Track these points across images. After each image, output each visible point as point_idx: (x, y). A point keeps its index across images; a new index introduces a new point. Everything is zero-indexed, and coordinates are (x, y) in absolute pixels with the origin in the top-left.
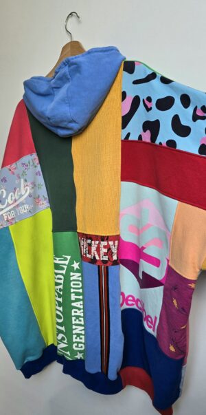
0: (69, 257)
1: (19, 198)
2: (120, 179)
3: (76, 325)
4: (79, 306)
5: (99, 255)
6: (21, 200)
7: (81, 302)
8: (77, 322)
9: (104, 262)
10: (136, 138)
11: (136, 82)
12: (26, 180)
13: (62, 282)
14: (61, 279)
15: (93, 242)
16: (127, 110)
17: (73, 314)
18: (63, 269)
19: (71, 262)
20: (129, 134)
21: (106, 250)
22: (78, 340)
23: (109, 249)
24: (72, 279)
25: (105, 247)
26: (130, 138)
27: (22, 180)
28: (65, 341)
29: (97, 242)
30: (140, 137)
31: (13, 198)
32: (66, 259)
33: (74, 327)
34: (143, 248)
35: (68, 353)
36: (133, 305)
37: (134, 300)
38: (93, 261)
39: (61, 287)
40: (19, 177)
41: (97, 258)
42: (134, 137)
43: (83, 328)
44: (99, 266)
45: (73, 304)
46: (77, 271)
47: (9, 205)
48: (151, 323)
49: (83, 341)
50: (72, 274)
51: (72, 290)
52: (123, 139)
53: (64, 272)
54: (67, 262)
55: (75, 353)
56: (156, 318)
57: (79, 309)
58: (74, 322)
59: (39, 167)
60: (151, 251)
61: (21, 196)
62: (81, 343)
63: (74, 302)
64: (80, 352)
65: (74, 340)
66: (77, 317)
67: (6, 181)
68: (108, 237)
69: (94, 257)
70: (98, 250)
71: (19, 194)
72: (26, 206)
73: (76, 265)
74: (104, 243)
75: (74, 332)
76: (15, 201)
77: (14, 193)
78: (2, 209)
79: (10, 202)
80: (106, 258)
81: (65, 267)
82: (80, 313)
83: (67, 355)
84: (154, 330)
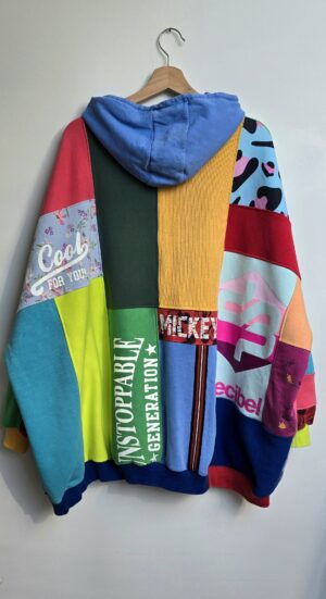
0: (142, 340)
1: (72, 259)
2: (223, 248)
3: (151, 421)
4: (153, 399)
5: (199, 333)
6: (76, 261)
7: (156, 394)
8: (152, 418)
9: (205, 341)
10: (247, 204)
11: (256, 144)
12: (83, 235)
13: (132, 371)
14: (131, 368)
15: (191, 319)
16: (241, 171)
17: (147, 409)
18: (134, 355)
19: (145, 346)
20: (239, 199)
21: (206, 328)
22: (154, 439)
23: (211, 327)
24: (145, 366)
25: (206, 324)
26: (240, 203)
27: (78, 234)
28: (137, 444)
29: (197, 319)
30: (253, 203)
31: (62, 258)
32: (138, 342)
33: (148, 425)
34: (246, 326)
35: (142, 457)
36: (221, 393)
37: (223, 388)
38: (191, 340)
39: (131, 377)
40: (72, 230)
41: (196, 336)
42: (245, 202)
43: (158, 424)
44: (197, 347)
45: (147, 397)
46: (153, 356)
47: (55, 268)
48: (254, 407)
49: (159, 439)
50: (145, 360)
51: (146, 380)
52: (232, 202)
53: (135, 358)
54: (139, 346)
55: (150, 455)
56: (260, 400)
57: (154, 402)
58: (148, 419)
59: (95, 218)
60: (256, 328)
61: (76, 256)
62: (157, 442)
63: (147, 394)
64: (156, 453)
65: (149, 440)
66: (152, 412)
67: (52, 233)
68: (211, 312)
69: (193, 336)
70: (198, 327)
71: (72, 252)
72: (84, 271)
73: (151, 349)
74: (206, 320)
75: (149, 430)
76: (65, 262)
77: (63, 251)
78: (46, 273)
79: (58, 264)
80: (207, 337)
81: (138, 352)
82: (155, 407)
83: (141, 460)
84: (257, 414)
